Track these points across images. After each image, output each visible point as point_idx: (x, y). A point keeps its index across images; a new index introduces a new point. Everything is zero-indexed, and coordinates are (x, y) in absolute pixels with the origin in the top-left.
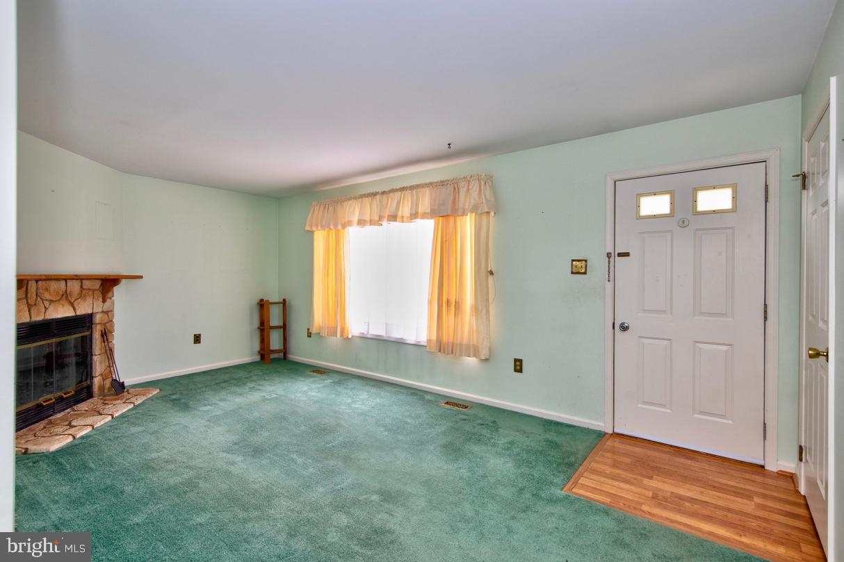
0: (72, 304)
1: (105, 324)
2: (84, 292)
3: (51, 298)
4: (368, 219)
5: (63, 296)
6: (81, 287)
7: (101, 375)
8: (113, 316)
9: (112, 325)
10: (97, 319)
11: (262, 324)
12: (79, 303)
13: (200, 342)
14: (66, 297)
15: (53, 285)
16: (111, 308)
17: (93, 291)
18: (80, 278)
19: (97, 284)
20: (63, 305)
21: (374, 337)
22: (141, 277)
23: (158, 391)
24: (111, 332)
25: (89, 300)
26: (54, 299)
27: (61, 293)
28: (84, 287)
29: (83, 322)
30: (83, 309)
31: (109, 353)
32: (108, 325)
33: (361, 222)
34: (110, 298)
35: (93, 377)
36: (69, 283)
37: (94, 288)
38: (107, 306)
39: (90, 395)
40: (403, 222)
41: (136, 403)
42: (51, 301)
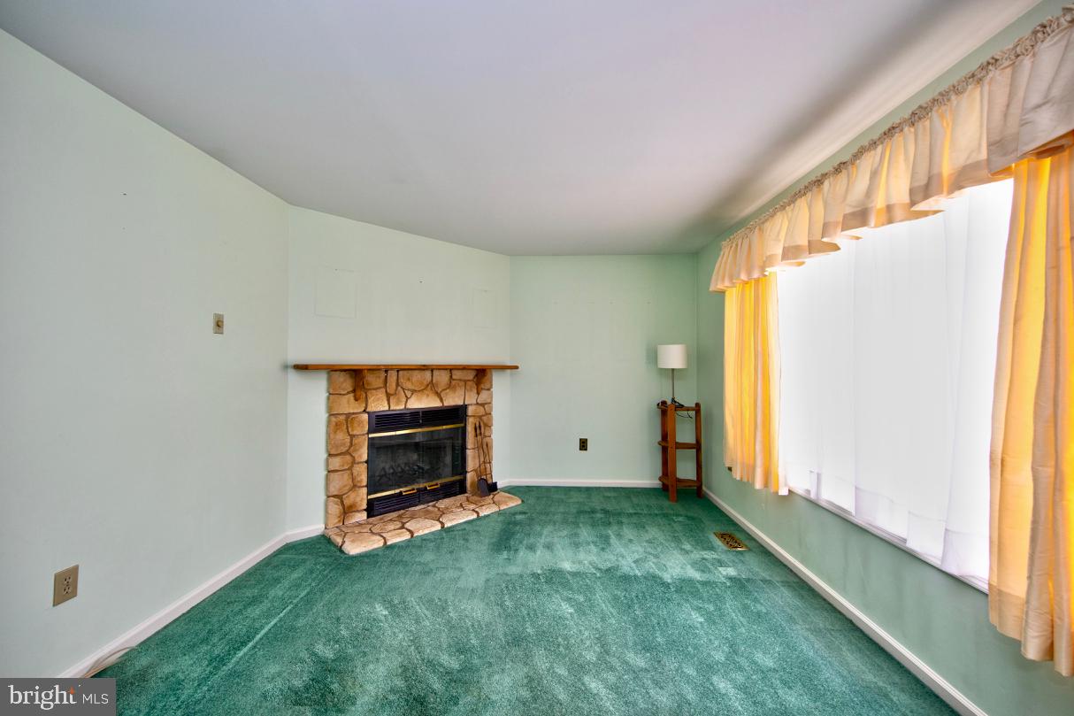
0: (438, 395)
1: (480, 417)
2: (453, 382)
3: (413, 388)
4: (805, 243)
5: (428, 385)
6: (451, 377)
7: (475, 470)
8: (491, 409)
9: (490, 419)
10: (470, 411)
11: (665, 437)
12: (446, 394)
13: (586, 450)
14: (431, 387)
15: (417, 376)
16: (489, 401)
17: (465, 381)
18: (451, 369)
19: (471, 375)
20: (428, 395)
21: (834, 510)
22: (516, 368)
23: (520, 502)
24: (488, 426)
25: (460, 392)
26: (416, 389)
27: (425, 383)
28: (454, 377)
29: (456, 414)
30: (453, 400)
31: (485, 449)
32: (485, 418)
33: (791, 253)
34: (489, 390)
35: (466, 472)
36: (436, 373)
37: (466, 378)
38: (484, 396)
39: (463, 490)
40: (890, 221)
41: (481, 514)
42: (413, 392)
